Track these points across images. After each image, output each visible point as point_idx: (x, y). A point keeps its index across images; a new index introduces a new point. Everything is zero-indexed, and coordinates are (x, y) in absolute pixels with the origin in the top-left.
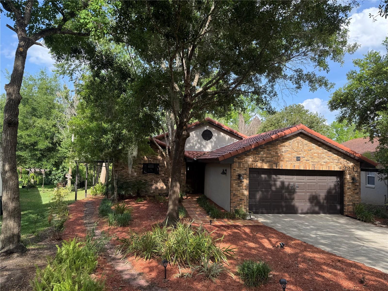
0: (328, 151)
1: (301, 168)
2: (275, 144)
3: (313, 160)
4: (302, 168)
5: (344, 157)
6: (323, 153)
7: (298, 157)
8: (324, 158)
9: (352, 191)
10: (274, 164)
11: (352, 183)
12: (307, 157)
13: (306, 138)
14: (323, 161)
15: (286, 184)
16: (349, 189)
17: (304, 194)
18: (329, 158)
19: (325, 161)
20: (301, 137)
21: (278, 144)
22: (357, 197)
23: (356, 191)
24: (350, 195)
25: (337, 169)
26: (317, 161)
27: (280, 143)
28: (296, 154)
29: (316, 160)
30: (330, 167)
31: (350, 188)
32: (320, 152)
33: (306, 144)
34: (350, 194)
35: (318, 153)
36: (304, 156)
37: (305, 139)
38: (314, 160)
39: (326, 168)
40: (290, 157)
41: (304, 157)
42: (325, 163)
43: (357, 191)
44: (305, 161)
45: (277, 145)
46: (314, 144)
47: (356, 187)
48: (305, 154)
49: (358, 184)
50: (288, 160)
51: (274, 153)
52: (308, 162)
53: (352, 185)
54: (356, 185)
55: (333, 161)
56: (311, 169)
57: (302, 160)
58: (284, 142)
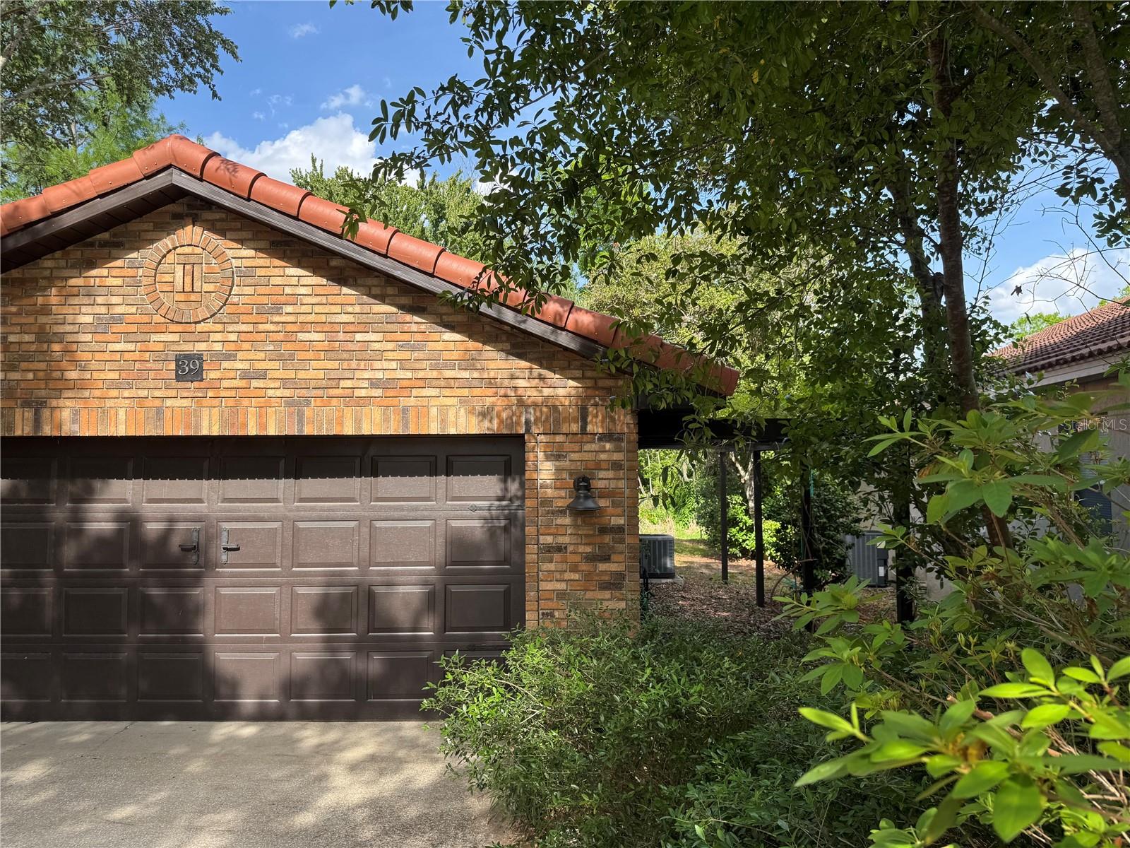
0: (401, 307)
1: (205, 424)
2: (35, 280)
3: (292, 374)
4: (210, 426)
5: (513, 346)
6: (366, 327)
7: (189, 357)
8: (366, 356)
9: (574, 569)
10: (26, 404)
11: (574, 511)
12: (251, 355)
13: (244, 235)
14: (367, 375)
15: (153, 528)
16: (557, 557)
17: (273, 591)
18: (406, 355)
19: (380, 375)
20: (213, 229)
21: (51, 280)
22: (612, 605)
23: (602, 567)
24: (561, 595)
25: (463, 423)
26: (321, 374)
27: (66, 273)
28: (175, 337)
29: (312, 374)
30: (412, 413)
31: (560, 549)
32: (345, 318)
33: (247, 273)
34: (562, 586)
35: (330, 329)
36: (232, 347)
37: (241, 241)
38: (302, 374)
39: (386, 420)
40: (137, 355)
41: (230, 357)
42: (378, 392)
43: (613, 567)
44: (237, 383)
45: (45, 289)
46: (299, 265)
47: (607, 539)
48: (233, 337)
49: (621, 521)
50: (115, 375)
51: (27, 338)
52: (255, 383)
53: (575, 526)
54: (604, 530)
55: (435, 374)
56: (272, 431)
57: (213, 375)
58: (91, 265)
